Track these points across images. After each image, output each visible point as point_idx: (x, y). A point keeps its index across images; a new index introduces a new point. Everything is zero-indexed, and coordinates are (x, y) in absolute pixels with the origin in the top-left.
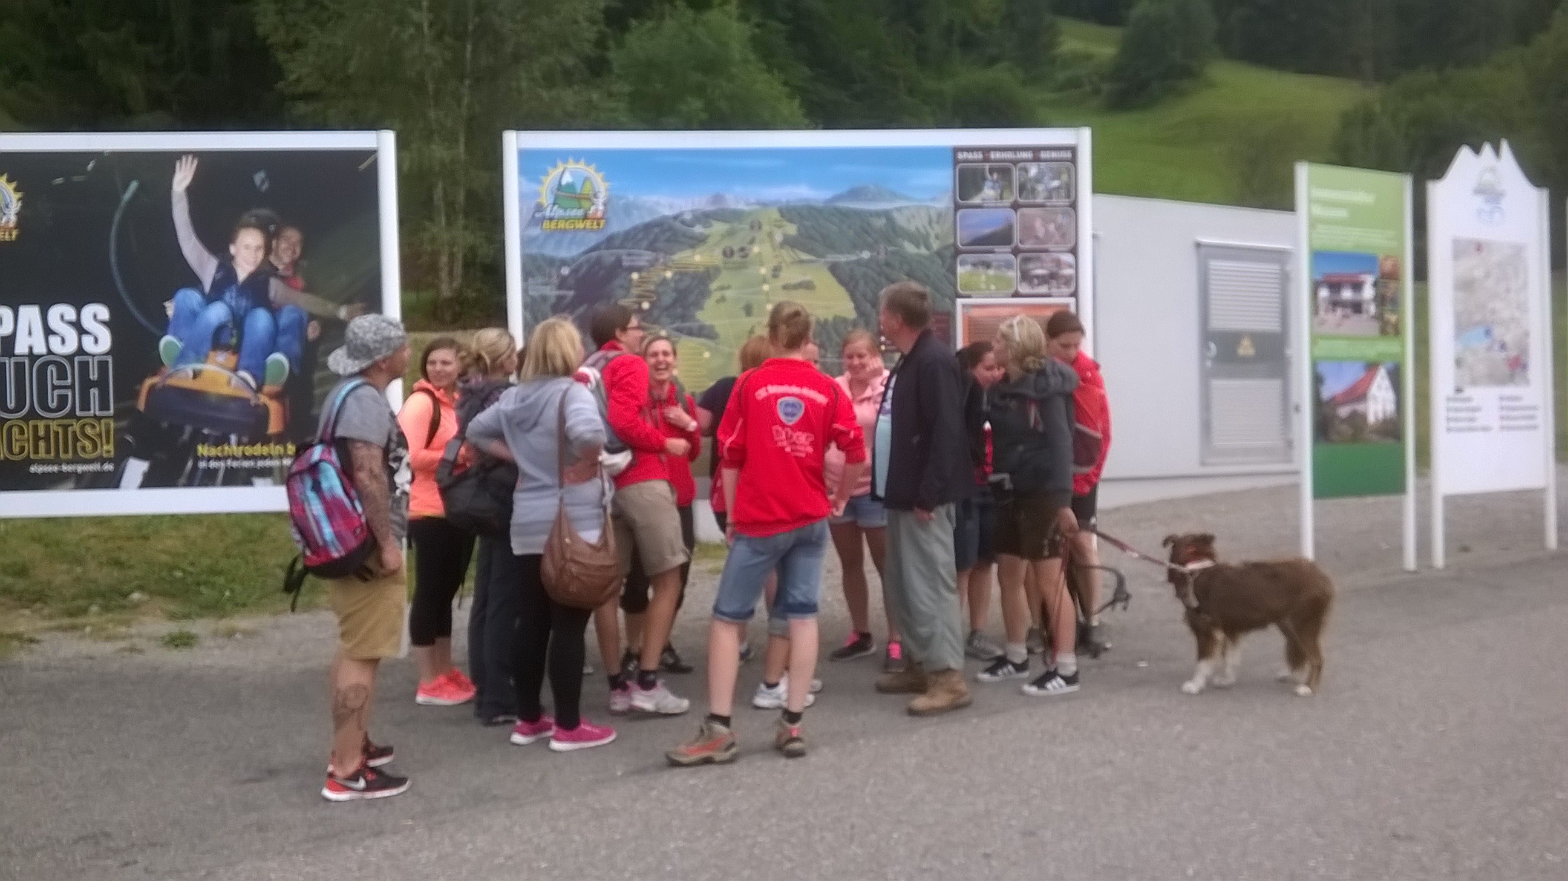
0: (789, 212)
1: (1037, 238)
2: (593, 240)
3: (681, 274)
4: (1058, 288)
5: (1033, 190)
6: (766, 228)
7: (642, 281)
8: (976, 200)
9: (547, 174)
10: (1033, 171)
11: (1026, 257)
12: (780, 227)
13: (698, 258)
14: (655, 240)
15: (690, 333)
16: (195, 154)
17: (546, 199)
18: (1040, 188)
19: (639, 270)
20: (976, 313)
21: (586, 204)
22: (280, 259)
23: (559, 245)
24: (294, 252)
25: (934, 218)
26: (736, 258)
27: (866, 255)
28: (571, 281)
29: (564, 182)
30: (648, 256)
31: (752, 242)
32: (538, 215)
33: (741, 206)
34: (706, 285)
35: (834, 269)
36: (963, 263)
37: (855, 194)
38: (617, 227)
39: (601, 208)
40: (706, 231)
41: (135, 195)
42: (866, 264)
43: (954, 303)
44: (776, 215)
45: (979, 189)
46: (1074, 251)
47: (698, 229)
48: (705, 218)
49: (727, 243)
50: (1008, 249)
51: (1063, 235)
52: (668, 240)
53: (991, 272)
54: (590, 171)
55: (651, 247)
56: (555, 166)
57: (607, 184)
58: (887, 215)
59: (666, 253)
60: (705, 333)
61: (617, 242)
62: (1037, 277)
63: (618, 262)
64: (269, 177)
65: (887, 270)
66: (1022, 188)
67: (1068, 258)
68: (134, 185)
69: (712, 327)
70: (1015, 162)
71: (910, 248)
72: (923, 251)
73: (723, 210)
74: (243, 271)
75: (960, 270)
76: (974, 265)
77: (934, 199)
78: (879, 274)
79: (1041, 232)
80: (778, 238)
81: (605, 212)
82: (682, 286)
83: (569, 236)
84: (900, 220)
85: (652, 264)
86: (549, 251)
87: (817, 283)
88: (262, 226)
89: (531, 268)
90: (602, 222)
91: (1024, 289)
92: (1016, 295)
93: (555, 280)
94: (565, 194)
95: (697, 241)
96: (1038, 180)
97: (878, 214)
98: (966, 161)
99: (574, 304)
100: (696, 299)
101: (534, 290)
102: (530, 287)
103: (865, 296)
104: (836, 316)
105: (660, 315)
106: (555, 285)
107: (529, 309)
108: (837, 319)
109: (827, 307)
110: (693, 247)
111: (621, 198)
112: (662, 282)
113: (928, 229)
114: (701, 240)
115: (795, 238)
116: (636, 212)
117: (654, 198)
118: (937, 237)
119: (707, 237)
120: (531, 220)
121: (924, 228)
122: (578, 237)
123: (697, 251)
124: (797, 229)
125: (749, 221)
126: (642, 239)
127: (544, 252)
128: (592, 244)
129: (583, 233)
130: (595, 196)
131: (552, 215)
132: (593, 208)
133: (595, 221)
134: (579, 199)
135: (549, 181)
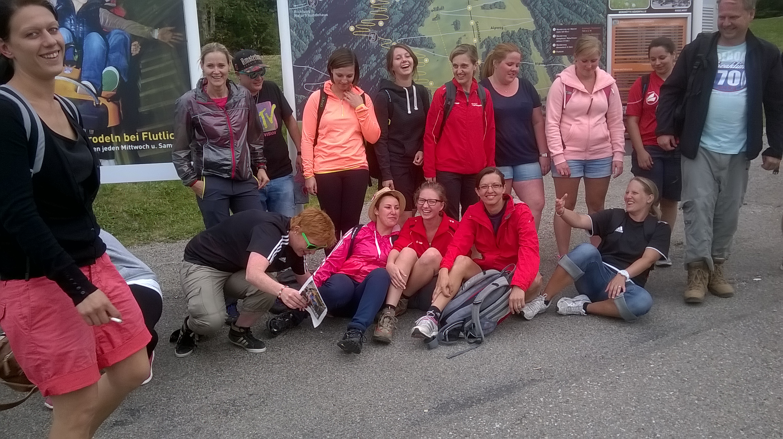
4: (680, 6)
15: (414, 44)
43: (606, 17)
60: (425, 43)
69: (430, 39)
87: (507, 4)
91: (656, 6)
92: (650, 10)
93: (313, 6)
99: (328, 24)
100: (418, 18)
101: (298, 14)
102: (295, 11)
103: (541, 13)
104: (520, 29)
105: (392, 31)
106: (314, 9)
107: (295, 28)
108: (521, 31)
109: (514, 22)
112: (393, 6)
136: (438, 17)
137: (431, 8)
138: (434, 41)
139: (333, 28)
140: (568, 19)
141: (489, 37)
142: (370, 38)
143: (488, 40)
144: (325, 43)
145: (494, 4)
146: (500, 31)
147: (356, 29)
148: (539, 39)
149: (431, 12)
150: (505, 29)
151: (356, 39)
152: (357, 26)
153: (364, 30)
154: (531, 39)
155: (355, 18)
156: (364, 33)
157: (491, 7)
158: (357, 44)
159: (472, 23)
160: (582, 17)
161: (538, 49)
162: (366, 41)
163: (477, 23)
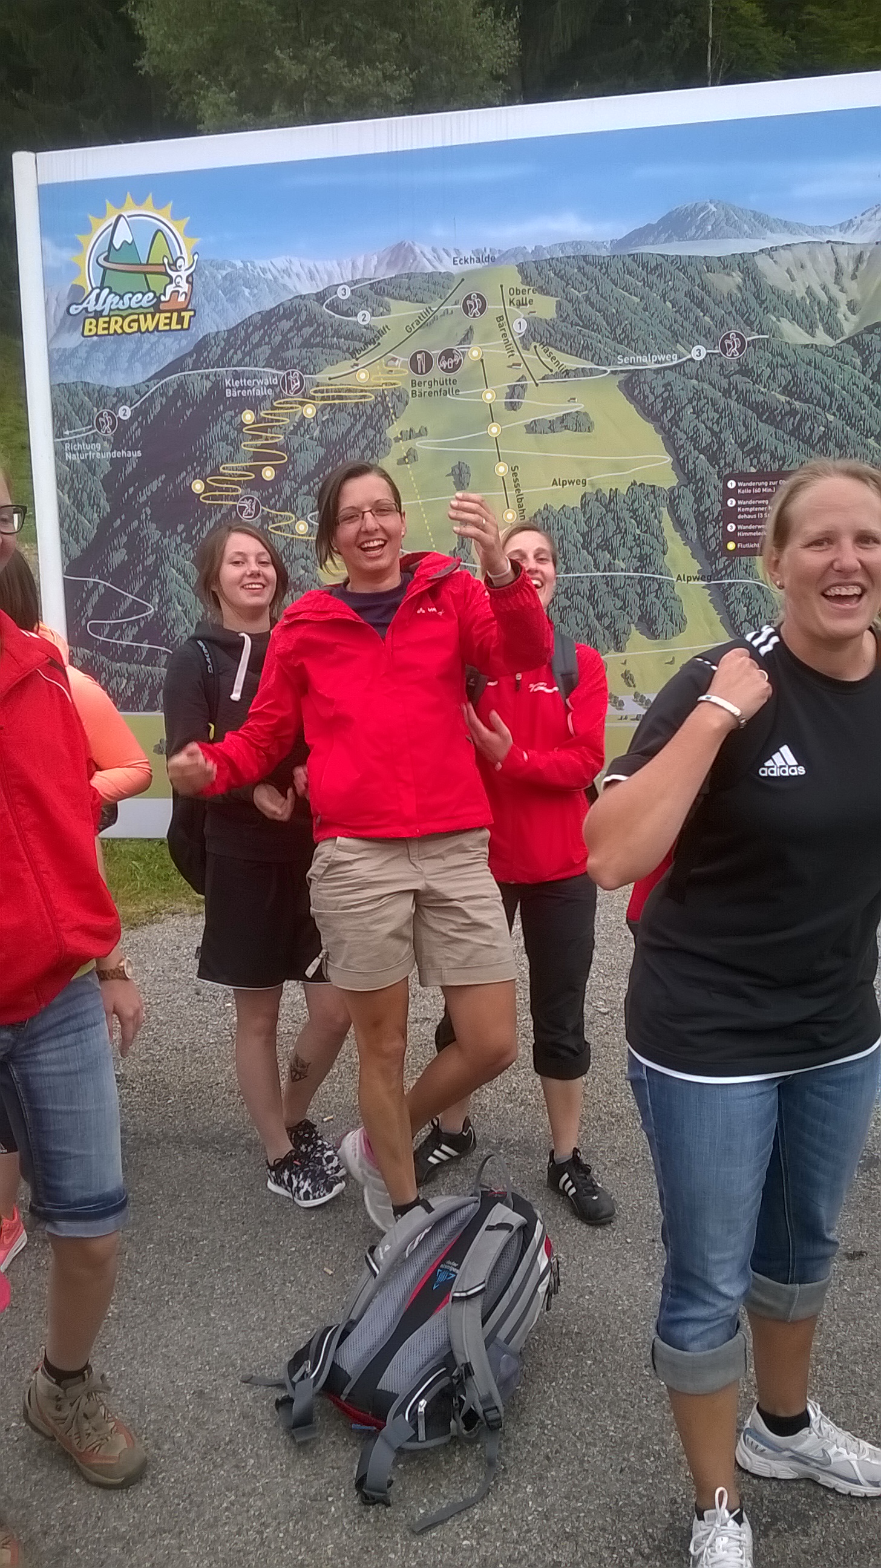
0: (539, 272)
2: (171, 349)
3: (332, 408)
6: (494, 308)
7: (262, 426)
9: (88, 229)
12: (521, 304)
13: (363, 376)
14: (284, 344)
19: (254, 404)
21: (155, 281)
23: (111, 361)
25: (849, 268)
26: (437, 372)
27: (699, 352)
28: (135, 432)
29: (117, 244)
30: (271, 375)
31: (467, 338)
32: (73, 310)
33: (447, 266)
34: (380, 431)
35: (631, 386)
37: (676, 224)
38: (214, 322)
39: (185, 287)
40: (379, 322)
42: (699, 371)
44: (517, 282)
47: (364, 318)
48: (375, 294)
49: (415, 344)
52: (306, 344)
55: (276, 360)
56: (102, 214)
57: (195, 241)
58: (745, 264)
59: (304, 369)
61: (215, 352)
63: (218, 388)
65: (743, 383)
71: (793, 334)
72: (822, 338)
73: (409, 276)
77: (844, 227)
78: (726, 393)
80: (520, 326)
81: (190, 296)
82: (334, 432)
83: (129, 345)
84: (773, 273)
85: (279, 392)
86: (96, 377)
87: (595, 416)
89: (70, 409)
90: (186, 315)
93: (108, 431)
94: (124, 266)
95: (360, 344)
97: (724, 264)
99: (141, 477)
101: (73, 452)
102: (68, 446)
103: (694, 440)
104: (634, 483)
105: (294, 492)
106: (109, 441)
107: (67, 487)
108: (636, 488)
109: (617, 466)
110: (353, 353)
111: (219, 267)
112: (297, 428)
113: (834, 290)
114: (369, 339)
115: (551, 324)
116: (247, 291)
117: (280, 262)
118: (852, 307)
119: (381, 333)
120: (63, 320)
121: (824, 288)
122: (146, 346)
123: (362, 362)
124: (559, 305)
125: (461, 295)
126: (258, 345)
127: (89, 380)
128: (170, 359)
129: (153, 338)
130: (173, 265)
131: (99, 308)
132: (170, 289)
133: (175, 315)
134: (145, 273)
135: (93, 242)
136: (411, 456)
137: (393, 431)
139: (155, 485)
140: (772, 455)
141: (546, 508)
142: (242, 509)
143: (545, 514)
144: (136, 523)
145: (562, 419)
146: (580, 490)
147: (208, 488)
148: (686, 511)
149: (394, 445)
150: (592, 485)
151: (207, 512)
152: (211, 480)
153: (227, 490)
154: (664, 511)
155: (206, 459)
156: (227, 498)
157: (552, 427)
158: (210, 525)
159: (502, 469)
160: (813, 447)
161: (686, 539)
163: (514, 470)
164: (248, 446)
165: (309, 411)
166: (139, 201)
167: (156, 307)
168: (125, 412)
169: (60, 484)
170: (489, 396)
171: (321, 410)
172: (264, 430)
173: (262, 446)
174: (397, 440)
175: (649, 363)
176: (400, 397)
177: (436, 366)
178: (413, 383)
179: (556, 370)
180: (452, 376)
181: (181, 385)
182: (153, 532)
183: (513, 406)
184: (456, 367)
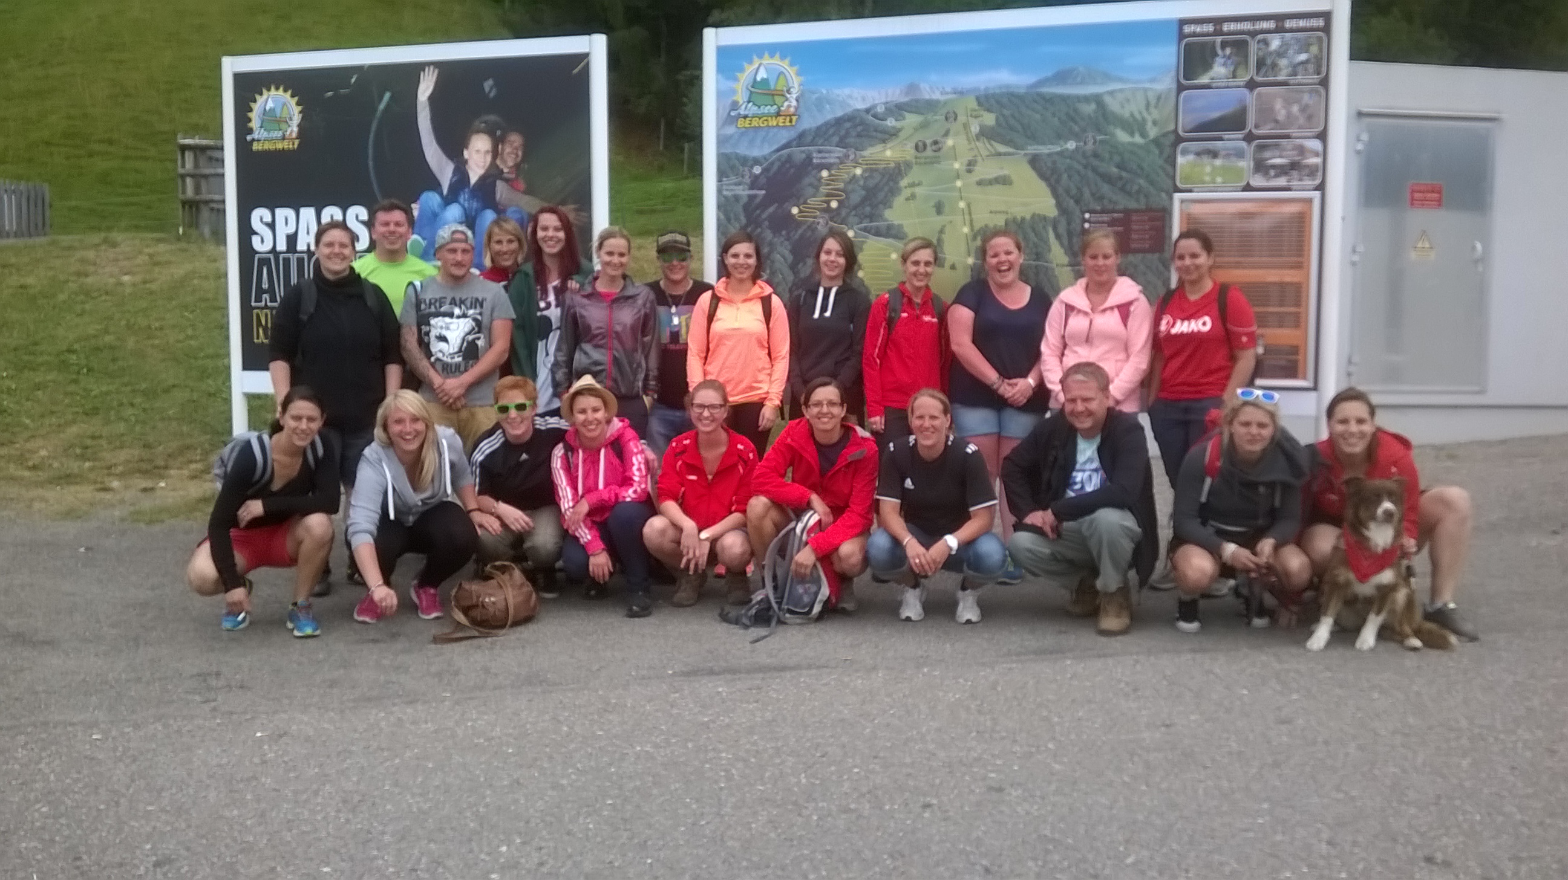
0: (987, 101)
1: (1277, 121)
2: (784, 137)
3: (870, 171)
4: (1300, 180)
5: (1274, 65)
6: (962, 119)
7: (832, 179)
8: (1204, 80)
9: (742, 70)
10: (1275, 42)
11: (1261, 143)
12: (976, 117)
13: (889, 153)
14: (847, 134)
15: (878, 233)
16: (437, 64)
17: (741, 97)
18: (1283, 62)
19: (828, 167)
20: (1197, 209)
21: (778, 99)
22: (504, 162)
23: (752, 142)
24: (517, 155)
25: (1153, 102)
26: (929, 152)
27: (1071, 145)
28: (763, 180)
29: (759, 79)
30: (839, 152)
31: (946, 134)
32: (733, 114)
33: (937, 96)
34: (897, 183)
35: (1034, 162)
36: (1185, 152)
37: (1062, 77)
38: (809, 123)
39: (794, 103)
40: (898, 125)
41: (388, 105)
42: (1071, 155)
43: (1171, 198)
44: (973, 104)
45: (1207, 66)
46: (1323, 136)
47: (891, 122)
48: (898, 110)
49: (919, 137)
50: (1240, 135)
51: (1310, 118)
52: (859, 136)
53: (1218, 162)
54: (784, 64)
55: (842, 144)
56: (751, 62)
57: (801, 79)
58: (1098, 99)
59: (857, 149)
60: (891, 232)
61: (809, 139)
62: (1273, 167)
63: (809, 158)
64: (496, 85)
65: (1095, 162)
66: (1261, 64)
67: (1315, 145)
68: (387, 95)
69: (900, 226)
70: (1253, 34)
71: (1122, 136)
72: (1138, 139)
73: (917, 101)
74: (475, 174)
75: (1180, 160)
76: (1198, 154)
77: (1153, 80)
78: (1085, 167)
79: (1281, 115)
80: (975, 129)
81: (796, 108)
82: (871, 183)
83: (762, 133)
84: (1113, 105)
85: (842, 161)
86: (743, 150)
87: (1014, 177)
88: (490, 132)
89: (727, 167)
90: (794, 118)
91: (1258, 181)
92: (1248, 188)
93: (747, 180)
94: (762, 91)
95: (888, 136)
96: (1281, 53)
97: (1087, 99)
98: (1194, 35)
99: (765, 204)
100: (886, 197)
101: (727, 190)
102: (724, 187)
103: (1068, 192)
104: (1034, 214)
105: (848, 215)
106: (747, 185)
107: (723, 209)
108: (1035, 217)
109: (1025, 205)
110: (884, 141)
111: (813, 93)
112: (851, 180)
113: (1145, 114)
114: (893, 134)
115: (992, 128)
116: (828, 106)
117: (847, 91)
118: (1155, 123)
119: (900, 130)
120: (727, 119)
121: (1140, 113)
122: (771, 134)
123: (889, 145)
124: (997, 119)
125: (944, 111)
126: (833, 135)
127: (738, 151)
128: (783, 142)
129: (775, 130)
130: (788, 91)
131: (746, 113)
132: (786, 104)
133: (788, 118)
134: (773, 95)
135: (745, 78)
136: (913, 197)
137: (903, 183)
138: (906, 229)
139: (771, 209)
140: (1110, 201)
141: (985, 224)
142: (818, 223)
144: (759, 230)
145: (996, 179)
146: (1005, 217)
147: (801, 211)
148: (1062, 229)
149: (904, 189)
150: (1011, 214)
151: (799, 224)
152: (802, 207)
153: (811, 212)
154: (1050, 229)
155: (800, 196)
156: (811, 217)
157: (990, 182)
158: (800, 231)
159: (962, 205)
160: (1131, 197)
161: (1062, 245)
162: (812, 228)
163: (969, 205)
164: (824, 190)
165: (858, 171)
166: (772, 56)
167: (778, 114)
168: (757, 170)
169: (719, 207)
170: (957, 166)
171: (864, 171)
172: (833, 180)
173: (832, 189)
174: (906, 187)
175: (1044, 150)
176: (908, 165)
177: (929, 148)
178: (916, 158)
179: (994, 152)
180: (937, 154)
181: (789, 156)
182: (768, 235)
183: (969, 171)
184: (939, 149)
